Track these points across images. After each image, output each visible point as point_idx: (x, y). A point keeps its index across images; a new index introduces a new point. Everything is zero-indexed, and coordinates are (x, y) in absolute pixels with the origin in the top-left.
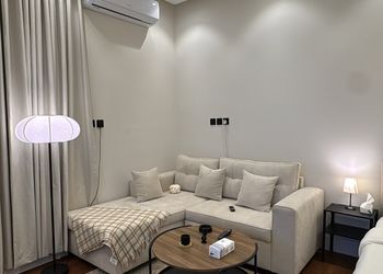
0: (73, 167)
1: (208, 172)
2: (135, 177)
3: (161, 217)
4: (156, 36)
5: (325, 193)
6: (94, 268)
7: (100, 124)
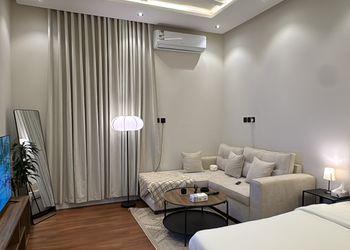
0: (144, 146)
1: (234, 156)
2: (184, 156)
3: (188, 181)
4: (208, 59)
5: (316, 180)
6: (147, 206)
7: (163, 121)
